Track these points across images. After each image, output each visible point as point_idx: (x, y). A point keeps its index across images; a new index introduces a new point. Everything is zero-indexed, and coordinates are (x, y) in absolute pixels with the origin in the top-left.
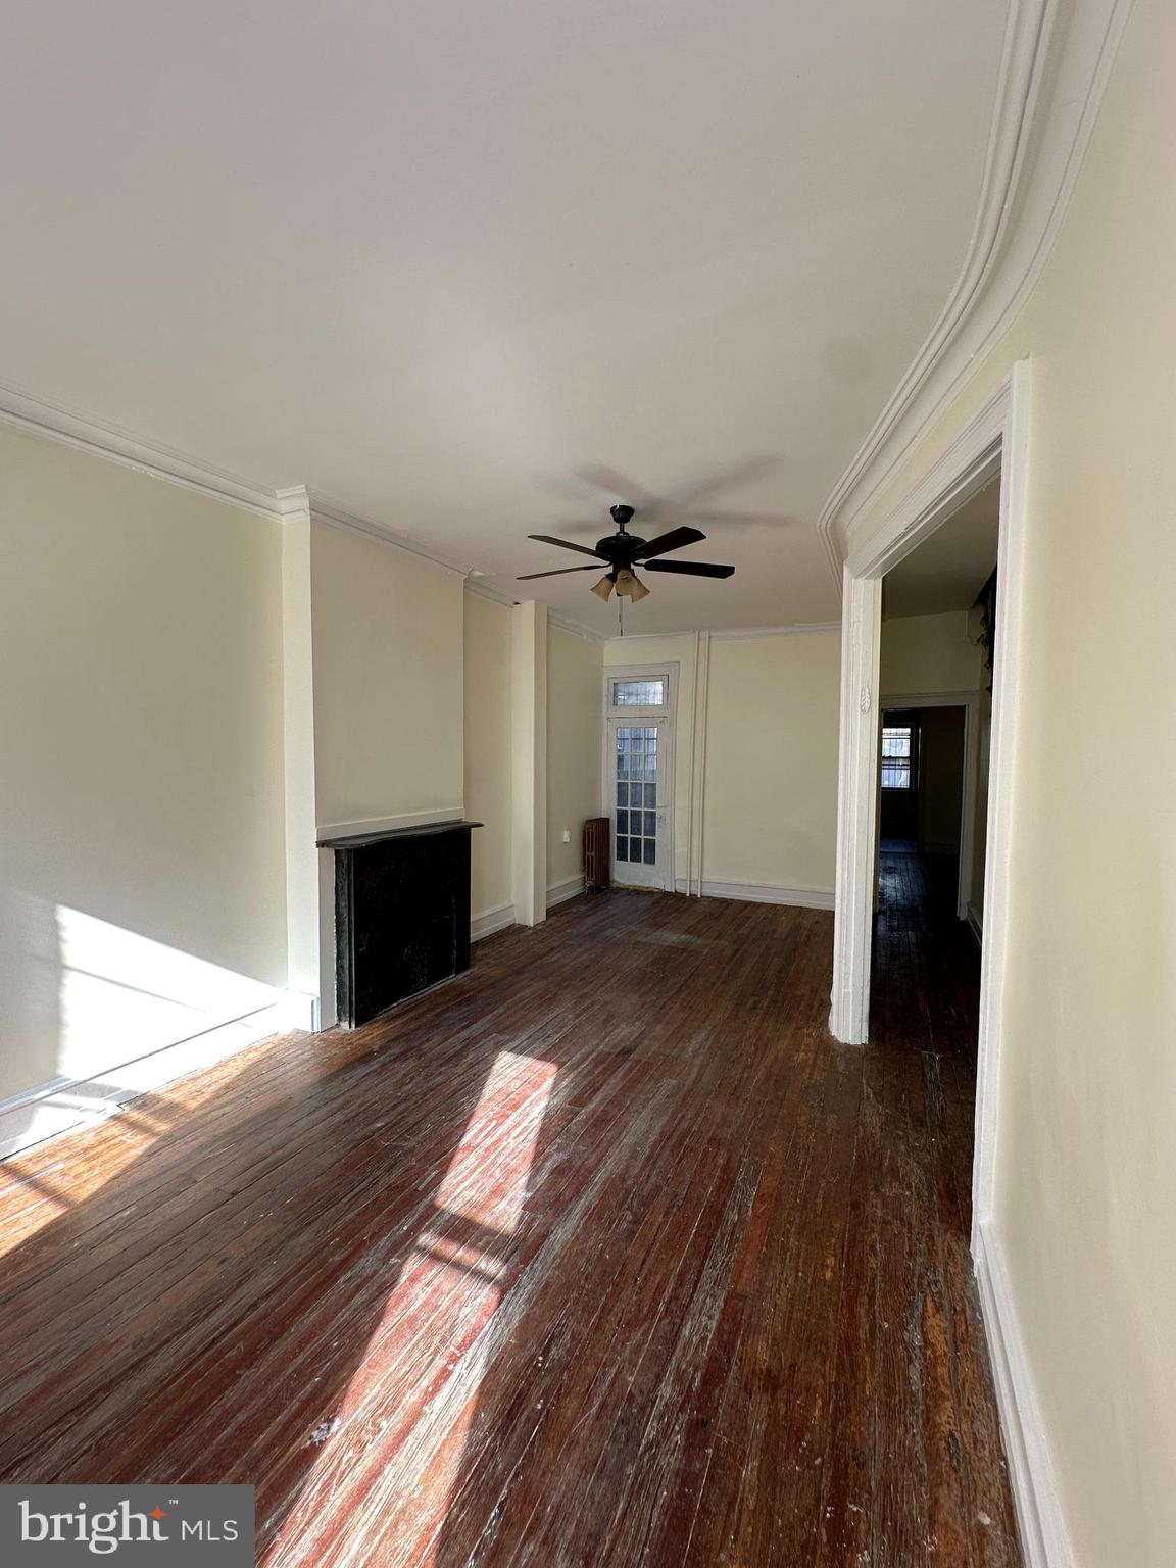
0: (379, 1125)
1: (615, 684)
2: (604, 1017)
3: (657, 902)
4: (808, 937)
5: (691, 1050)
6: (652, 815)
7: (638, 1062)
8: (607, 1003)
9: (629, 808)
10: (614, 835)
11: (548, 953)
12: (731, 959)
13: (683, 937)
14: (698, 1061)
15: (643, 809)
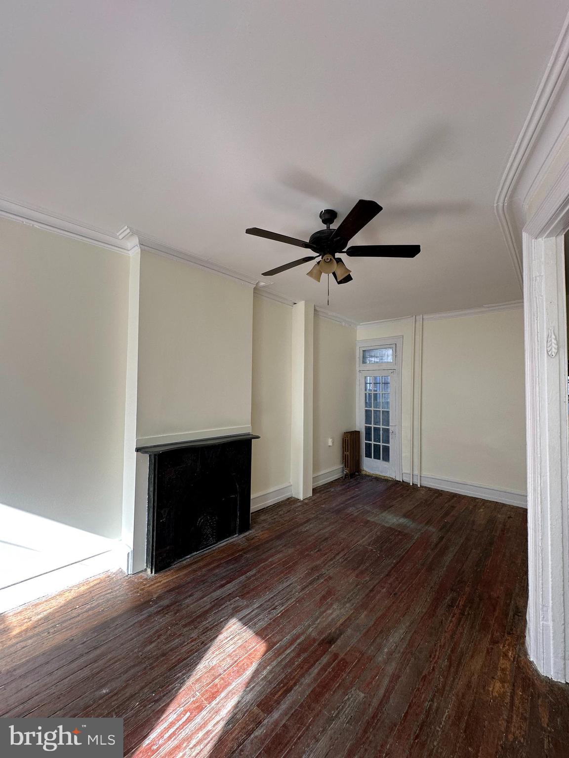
0: (104, 691)
1: (364, 351)
2: (323, 593)
3: (389, 488)
4: (503, 531)
5: (386, 650)
6: (387, 431)
7: (336, 656)
8: (330, 578)
9: (373, 426)
10: (364, 441)
11: (305, 523)
12: (436, 545)
13: (402, 520)
14: (391, 669)
15: (381, 427)
